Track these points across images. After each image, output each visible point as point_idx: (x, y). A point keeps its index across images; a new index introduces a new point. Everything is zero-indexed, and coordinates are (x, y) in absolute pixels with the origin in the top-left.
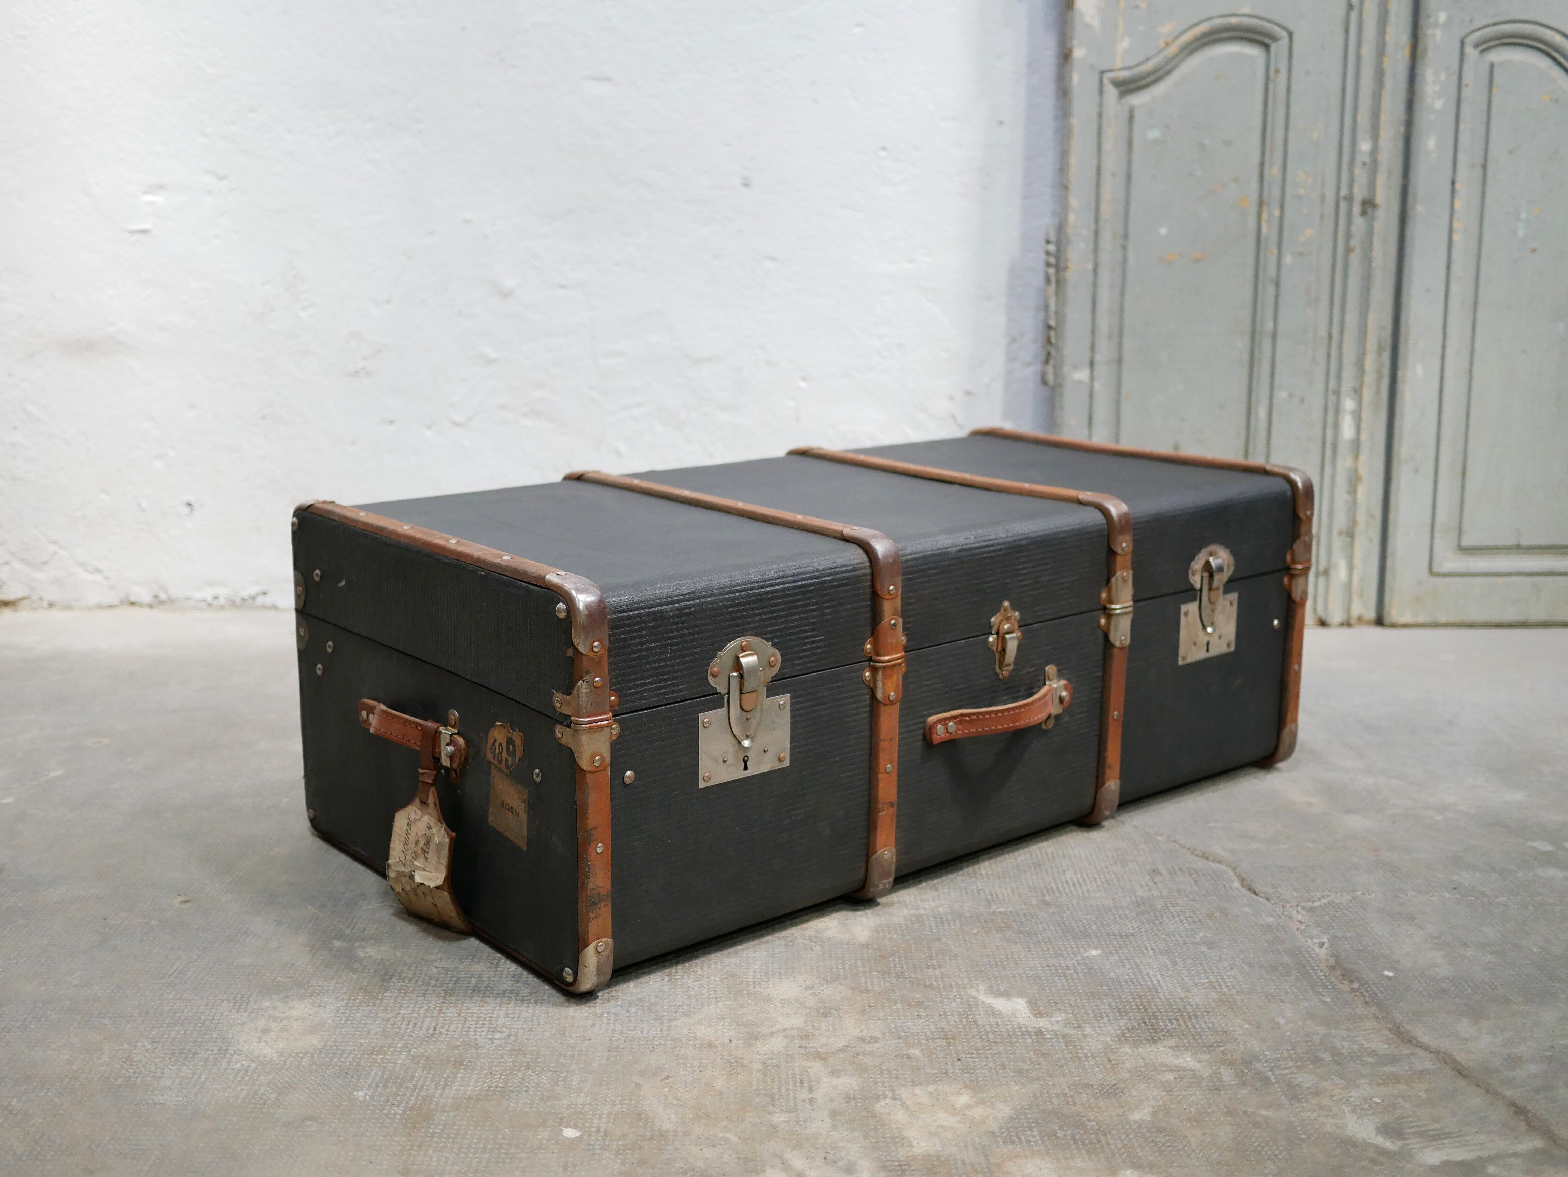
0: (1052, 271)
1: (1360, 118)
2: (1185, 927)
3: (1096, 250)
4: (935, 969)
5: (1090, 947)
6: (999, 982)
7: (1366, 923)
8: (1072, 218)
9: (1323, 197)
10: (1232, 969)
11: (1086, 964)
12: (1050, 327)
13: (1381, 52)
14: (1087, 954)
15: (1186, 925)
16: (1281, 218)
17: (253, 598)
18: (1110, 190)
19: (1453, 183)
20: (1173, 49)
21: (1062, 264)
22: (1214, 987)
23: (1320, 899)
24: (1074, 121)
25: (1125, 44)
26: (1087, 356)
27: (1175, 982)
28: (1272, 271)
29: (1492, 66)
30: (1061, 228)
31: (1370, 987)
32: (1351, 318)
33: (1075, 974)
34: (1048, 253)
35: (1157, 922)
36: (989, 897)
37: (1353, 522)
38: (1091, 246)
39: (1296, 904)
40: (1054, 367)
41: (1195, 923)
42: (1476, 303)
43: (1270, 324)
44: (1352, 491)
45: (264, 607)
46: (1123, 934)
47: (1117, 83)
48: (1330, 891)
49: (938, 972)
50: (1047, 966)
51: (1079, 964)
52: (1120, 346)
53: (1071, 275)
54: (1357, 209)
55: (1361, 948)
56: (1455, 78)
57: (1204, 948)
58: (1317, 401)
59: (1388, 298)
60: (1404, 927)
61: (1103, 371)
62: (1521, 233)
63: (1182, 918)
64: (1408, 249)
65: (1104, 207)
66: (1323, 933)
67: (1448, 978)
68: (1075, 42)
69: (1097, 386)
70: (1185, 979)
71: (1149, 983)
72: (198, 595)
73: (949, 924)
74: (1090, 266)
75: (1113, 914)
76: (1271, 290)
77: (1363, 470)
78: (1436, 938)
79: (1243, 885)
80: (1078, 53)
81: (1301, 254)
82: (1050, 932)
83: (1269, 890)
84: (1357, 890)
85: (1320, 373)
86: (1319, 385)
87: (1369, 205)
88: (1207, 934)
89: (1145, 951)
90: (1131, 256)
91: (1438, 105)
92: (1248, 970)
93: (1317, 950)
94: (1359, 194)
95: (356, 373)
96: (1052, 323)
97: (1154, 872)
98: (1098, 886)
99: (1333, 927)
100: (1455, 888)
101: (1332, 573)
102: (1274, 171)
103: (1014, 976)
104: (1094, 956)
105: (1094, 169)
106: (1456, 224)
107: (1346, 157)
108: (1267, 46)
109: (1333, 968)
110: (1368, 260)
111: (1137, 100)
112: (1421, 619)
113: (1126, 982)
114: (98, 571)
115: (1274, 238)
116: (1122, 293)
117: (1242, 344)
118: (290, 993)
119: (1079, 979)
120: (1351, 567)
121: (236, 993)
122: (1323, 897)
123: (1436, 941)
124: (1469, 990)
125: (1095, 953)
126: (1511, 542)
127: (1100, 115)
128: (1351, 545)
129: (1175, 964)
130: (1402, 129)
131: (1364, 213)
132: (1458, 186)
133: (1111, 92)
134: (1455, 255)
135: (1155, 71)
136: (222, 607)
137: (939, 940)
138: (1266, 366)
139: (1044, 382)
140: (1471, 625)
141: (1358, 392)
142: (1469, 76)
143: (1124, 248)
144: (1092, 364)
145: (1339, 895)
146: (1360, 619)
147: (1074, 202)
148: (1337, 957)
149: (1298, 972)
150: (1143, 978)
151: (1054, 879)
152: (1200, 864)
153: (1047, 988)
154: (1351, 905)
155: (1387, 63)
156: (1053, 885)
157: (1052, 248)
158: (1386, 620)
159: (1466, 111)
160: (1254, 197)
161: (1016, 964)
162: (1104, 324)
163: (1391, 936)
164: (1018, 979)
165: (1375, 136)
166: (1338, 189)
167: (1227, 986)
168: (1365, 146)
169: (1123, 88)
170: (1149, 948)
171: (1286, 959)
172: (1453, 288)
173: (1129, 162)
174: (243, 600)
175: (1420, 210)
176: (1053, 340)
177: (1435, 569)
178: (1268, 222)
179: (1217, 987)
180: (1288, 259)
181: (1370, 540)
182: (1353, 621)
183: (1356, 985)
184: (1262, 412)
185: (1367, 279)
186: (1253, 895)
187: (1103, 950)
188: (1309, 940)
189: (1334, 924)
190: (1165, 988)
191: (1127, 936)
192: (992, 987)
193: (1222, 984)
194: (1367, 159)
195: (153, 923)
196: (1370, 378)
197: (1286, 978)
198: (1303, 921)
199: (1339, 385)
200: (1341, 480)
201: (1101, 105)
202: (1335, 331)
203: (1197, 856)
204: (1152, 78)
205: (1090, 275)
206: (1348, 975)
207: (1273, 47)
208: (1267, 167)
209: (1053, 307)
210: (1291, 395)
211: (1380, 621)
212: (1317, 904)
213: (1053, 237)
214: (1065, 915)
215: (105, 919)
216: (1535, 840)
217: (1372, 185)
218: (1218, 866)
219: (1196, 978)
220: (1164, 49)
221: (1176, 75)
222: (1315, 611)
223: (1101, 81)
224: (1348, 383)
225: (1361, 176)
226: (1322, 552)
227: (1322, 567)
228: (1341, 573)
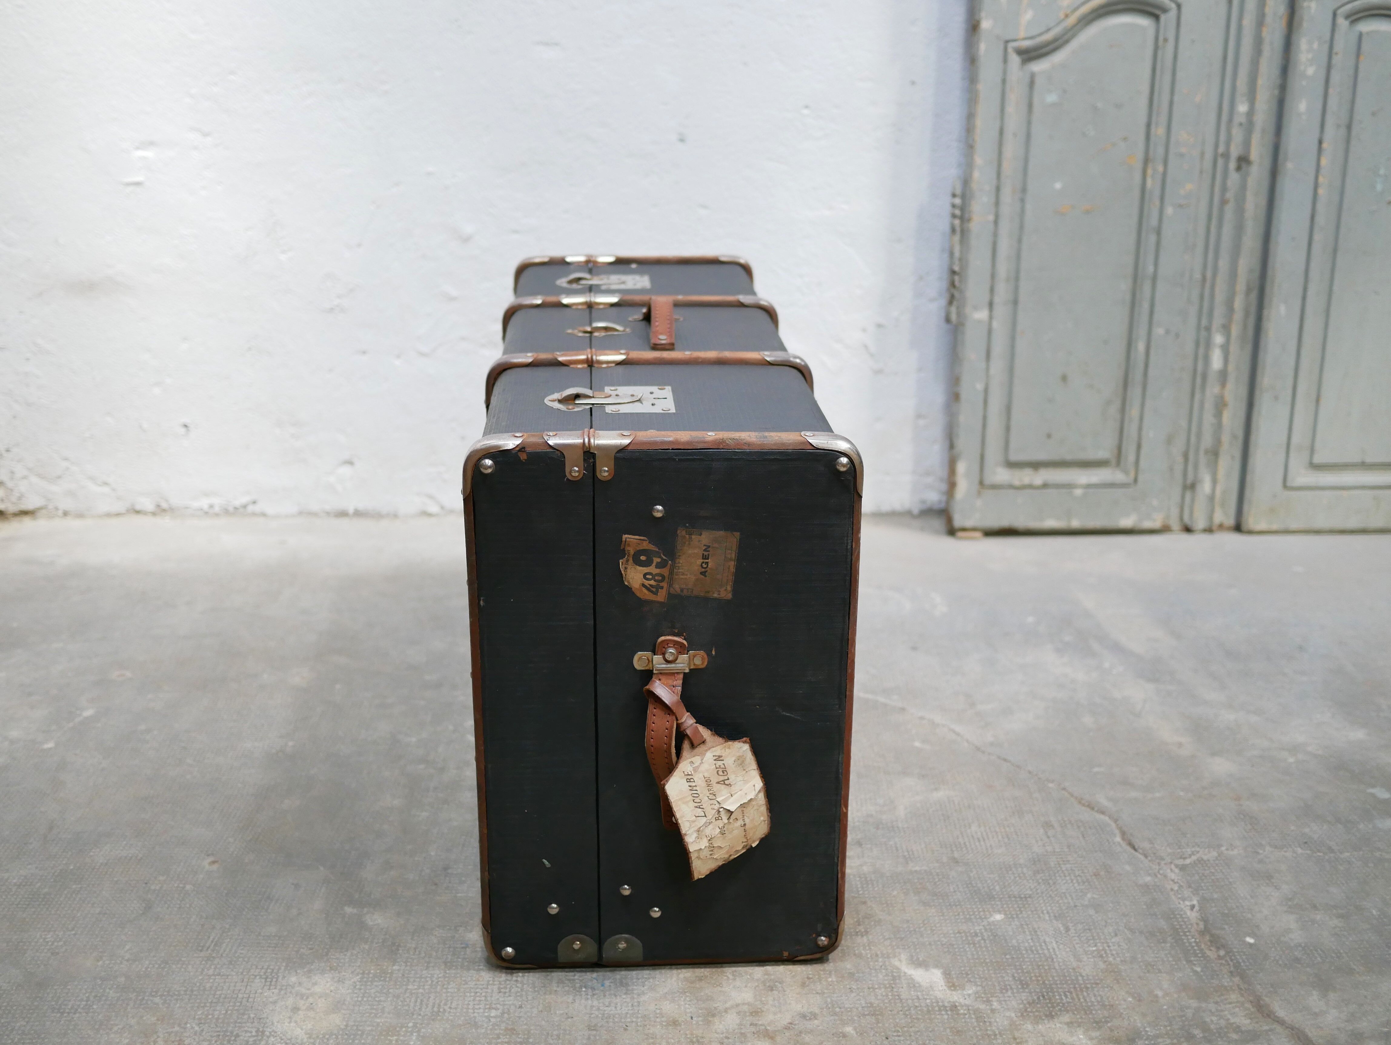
0: (957, 222)
1: (1238, 83)
2: (1075, 888)
3: (997, 203)
4: (862, 936)
5: (994, 912)
6: (918, 950)
7: (1230, 883)
8: (976, 174)
9: (1202, 154)
10: (1116, 935)
11: (991, 930)
12: (953, 272)
13: (1260, 22)
14: (992, 919)
15: (1076, 885)
16: (1165, 174)
17: (245, 507)
18: (1012, 149)
19: (1320, 142)
20: (1072, 20)
21: (967, 216)
22: (1101, 956)
23: (1190, 856)
24: (981, 87)
25: (1028, 16)
26: (986, 298)
27: (1068, 949)
28: (1154, 222)
29: (1361, 35)
30: (966, 182)
31: (1235, 956)
32: (1224, 264)
33: (982, 942)
34: (954, 206)
35: (1051, 882)
36: (906, 854)
37: (1218, 442)
38: (993, 199)
39: (1169, 861)
40: (958, 308)
41: (1084, 883)
42: (1335, 250)
43: (1151, 269)
44: (1218, 414)
45: (254, 514)
46: (1022, 896)
47: (1020, 52)
48: (1199, 846)
49: (865, 939)
50: (959, 932)
51: (986, 930)
52: (1016, 289)
53: (974, 226)
54: (1232, 165)
55: (1226, 912)
56: (1326, 47)
57: (1092, 912)
58: (1190, 336)
59: (1258, 245)
60: (1263, 888)
61: (1001, 310)
62: (1379, 187)
63: (1073, 877)
64: (1277, 202)
65: (1005, 164)
66: (1194, 894)
67: (1300, 945)
68: (983, 14)
69: (995, 324)
70: (1077, 946)
71: (1046, 952)
72: (196, 504)
73: (873, 885)
74: (991, 218)
75: (1013, 873)
76: (1153, 238)
77: (1228, 397)
78: (1290, 900)
79: (1123, 839)
80: (986, 24)
81: (1181, 206)
82: (959, 894)
83: (1146, 845)
84: (1222, 846)
85: (1193, 310)
86: (1193, 321)
87: (1243, 161)
88: (1095, 896)
89: (1041, 915)
90: (1028, 207)
91: (1310, 71)
92: (1130, 936)
93: (1189, 913)
94: (1235, 152)
95: (331, 310)
96: (956, 268)
97: (1048, 825)
98: (999, 841)
99: (1202, 887)
100: (1306, 843)
101: (1198, 486)
102: (1158, 131)
103: (930, 944)
104: (998, 921)
105: (997, 130)
106: (1321, 179)
107: (1225, 118)
108: (1157, 17)
109: (1202, 933)
110: (1240, 211)
111: (1038, 67)
112: (1275, 527)
113: (1026, 950)
114: (106, 484)
115: (1157, 192)
116: (1020, 241)
117: (1125, 286)
118: (312, 967)
119: (986, 947)
120: (1214, 482)
121: (266, 967)
122: (1193, 854)
123: (1290, 903)
124: (1319, 959)
125: (998, 917)
126: (1357, 459)
127: (1004, 81)
128: (1216, 462)
129: (1067, 929)
130: (1276, 92)
131: (1239, 169)
132: (1325, 145)
133: (1015, 60)
134: (1320, 207)
135: (1055, 40)
136: (217, 515)
137: (865, 903)
138: (1146, 305)
139: (948, 320)
140: (1318, 532)
141: (1226, 329)
142: (1339, 45)
143: (1022, 201)
144: (991, 305)
145: (1207, 850)
146: (1221, 527)
147: (979, 160)
148: (1205, 921)
149: (1173, 938)
150: (1041, 946)
151: (962, 833)
152: (1086, 815)
153: (959, 957)
154: (1217, 862)
155: (1265, 33)
156: (960, 840)
157: (957, 201)
158: (1244, 527)
159: (1336, 77)
160: (1140, 155)
161: (932, 930)
162: (1003, 269)
163: (1252, 897)
164: (933, 947)
165: (1252, 99)
166: (1216, 146)
167: (1112, 955)
168: (1242, 108)
169: (1025, 56)
170: (1045, 912)
171: (1163, 924)
172: (1317, 237)
173: (1029, 123)
174: (236, 508)
175: (1289, 166)
176: (957, 283)
177: (1289, 484)
178: (1152, 177)
179: (1104, 955)
180: (1169, 210)
181: (1233, 457)
182: (1214, 528)
183: (1222, 953)
184: (1141, 346)
185: (1239, 228)
186: (1133, 851)
187: (1005, 914)
188: (1181, 902)
189: (1203, 885)
190: (1059, 956)
191: (1026, 898)
192: (912, 956)
193: (1108, 952)
194: (1243, 119)
195: (188, 887)
196: (1238, 316)
197: (1163, 945)
198: (1176, 881)
199: (1210, 322)
200: (1209, 406)
201: (1005, 72)
202: (1209, 274)
203: (1084, 805)
204: (1051, 47)
205: (991, 226)
206: (1216, 942)
207: (1163, 18)
208: (1153, 127)
209: (957, 254)
210: (1167, 332)
211: (1238, 528)
212: (1188, 861)
213: (959, 191)
214: (972, 875)
215: (146, 883)
216: (1373, 786)
217: (1247, 143)
218: (1102, 817)
219: (1086, 945)
220: (1063, 20)
221: (1074, 44)
222: (1181, 519)
223: (1006, 50)
224: (1218, 320)
225: (1238, 135)
226: (1190, 468)
227: (1189, 481)
228: (1206, 486)
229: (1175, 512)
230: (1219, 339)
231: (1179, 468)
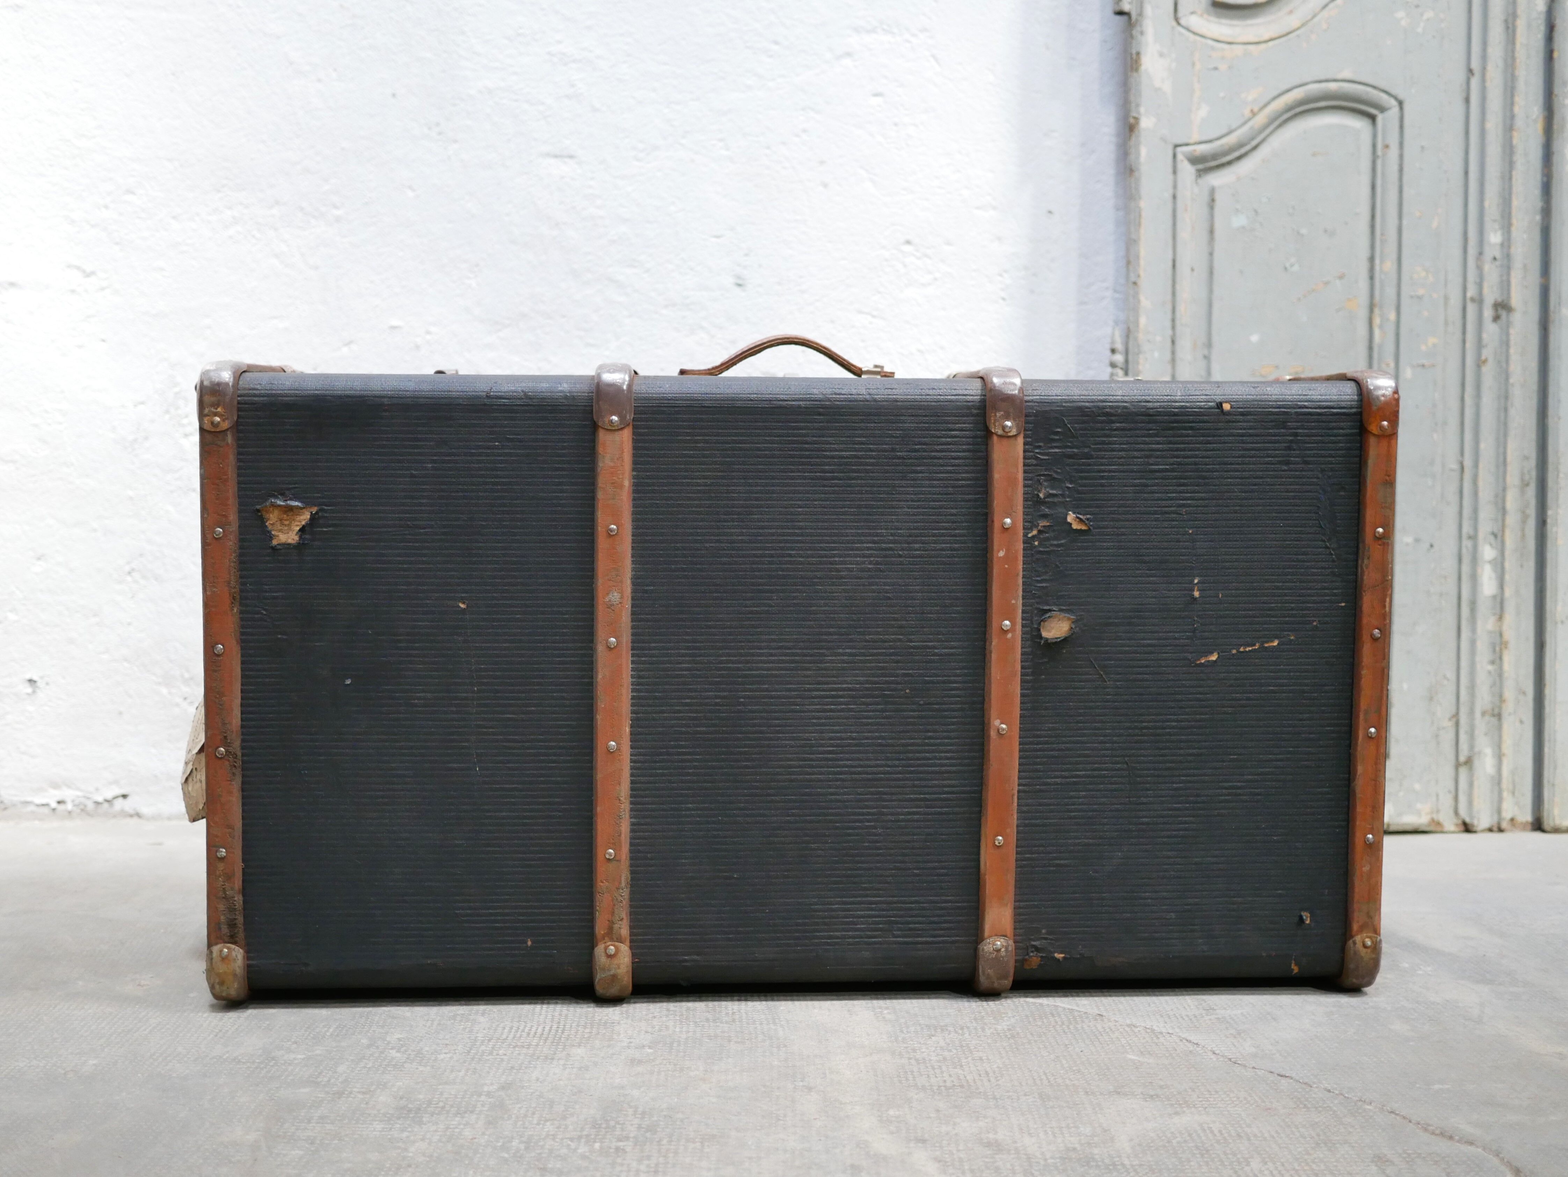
1: (1487, 204)
3: (1173, 361)
8: (1143, 321)
9: (1446, 298)
13: (1509, 127)
16: (1398, 323)
17: (110, 802)
18: (1189, 288)
20: (1261, 119)
24: (1143, 204)
25: (1203, 112)
30: (1128, 334)
32: (1487, 446)
34: (1113, 365)
37: (1499, 698)
38: (1168, 356)
44: (1497, 660)
45: (123, 814)
47: (1194, 160)
54: (1488, 313)
58: (1448, 547)
59: (1531, 422)
64: (1553, 362)
65: (1181, 308)
68: (1142, 110)
72: (39, 799)
77: (1509, 634)
80: (1146, 123)
81: (1422, 367)
85: (1451, 511)
86: (1451, 528)
87: (1502, 308)
90: (1216, 366)
94: (1490, 296)
97: (1381, 1160)
101: (1476, 763)
102: (1386, 266)
105: (1170, 264)
107: (1472, 251)
108: (1373, 118)
110: (1504, 375)
111: (1218, 179)
115: (1390, 347)
120: (1499, 757)
127: (1174, 197)
128: (1500, 728)
130: (1538, 219)
131: (1496, 318)
133: (1187, 170)
135: (1241, 145)
136: (69, 814)
141: (1498, 536)
143: (1207, 358)
146: (1513, 822)
147: (1145, 302)
152: (1443, 1146)
155: (1517, 139)
157: (1119, 358)
158: (1547, 823)
160: (1363, 299)
165: (1507, 226)
166: (1465, 289)
168: (1495, 238)
169: (1201, 166)
173: (1211, 254)
174: (97, 804)
178: (1381, 327)
180: (1408, 373)
181: (1522, 721)
182: (1504, 825)
185: (1504, 398)
194: (1497, 253)
196: (1512, 519)
199: (1476, 529)
200: (1483, 646)
201: (1175, 187)
202: (1468, 463)
203: (1433, 1133)
204: (1237, 154)
207: (1380, 118)
208: (1377, 261)
210: (1417, 541)
211: (1538, 826)
213: (1119, 346)
217: (1505, 285)
218: (1471, 1148)
220: (1250, 119)
221: (1264, 151)
222: (1456, 813)
223: (1175, 156)
224: (1485, 527)
225: (1492, 273)
226: (1463, 737)
227: (1462, 759)
228: (1486, 764)
229: (1447, 801)
230: (1488, 552)
231: (1448, 737)
